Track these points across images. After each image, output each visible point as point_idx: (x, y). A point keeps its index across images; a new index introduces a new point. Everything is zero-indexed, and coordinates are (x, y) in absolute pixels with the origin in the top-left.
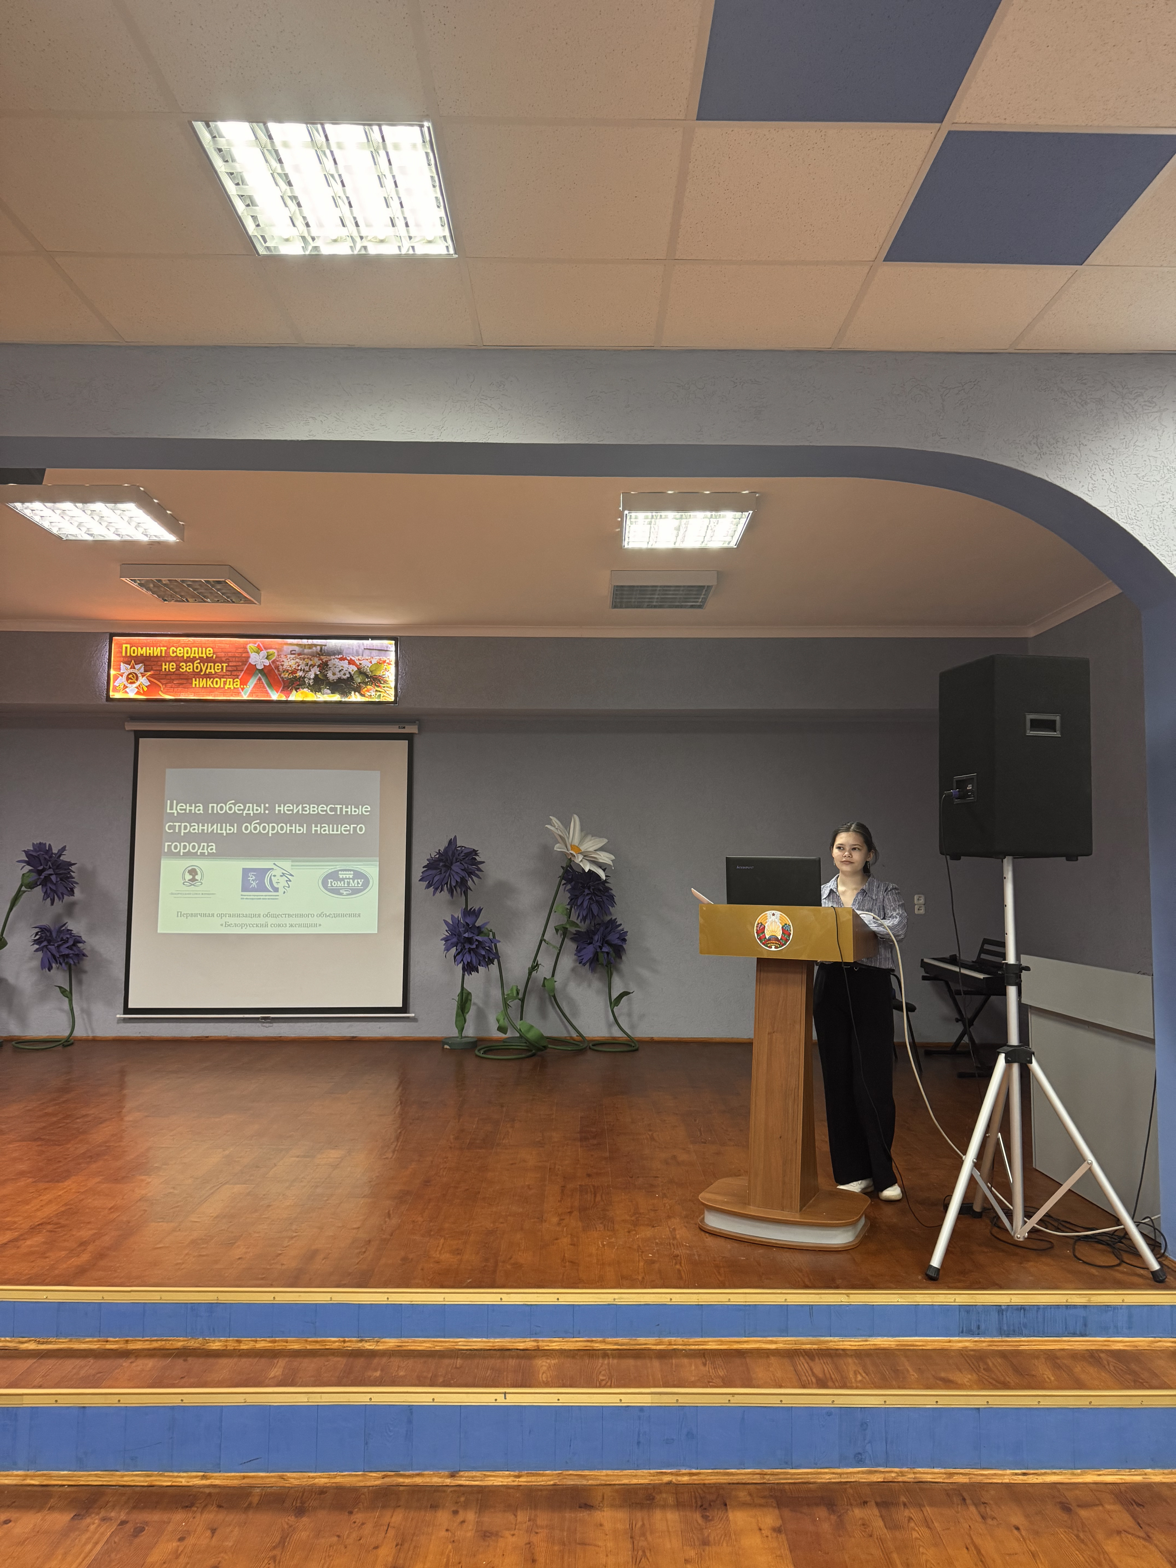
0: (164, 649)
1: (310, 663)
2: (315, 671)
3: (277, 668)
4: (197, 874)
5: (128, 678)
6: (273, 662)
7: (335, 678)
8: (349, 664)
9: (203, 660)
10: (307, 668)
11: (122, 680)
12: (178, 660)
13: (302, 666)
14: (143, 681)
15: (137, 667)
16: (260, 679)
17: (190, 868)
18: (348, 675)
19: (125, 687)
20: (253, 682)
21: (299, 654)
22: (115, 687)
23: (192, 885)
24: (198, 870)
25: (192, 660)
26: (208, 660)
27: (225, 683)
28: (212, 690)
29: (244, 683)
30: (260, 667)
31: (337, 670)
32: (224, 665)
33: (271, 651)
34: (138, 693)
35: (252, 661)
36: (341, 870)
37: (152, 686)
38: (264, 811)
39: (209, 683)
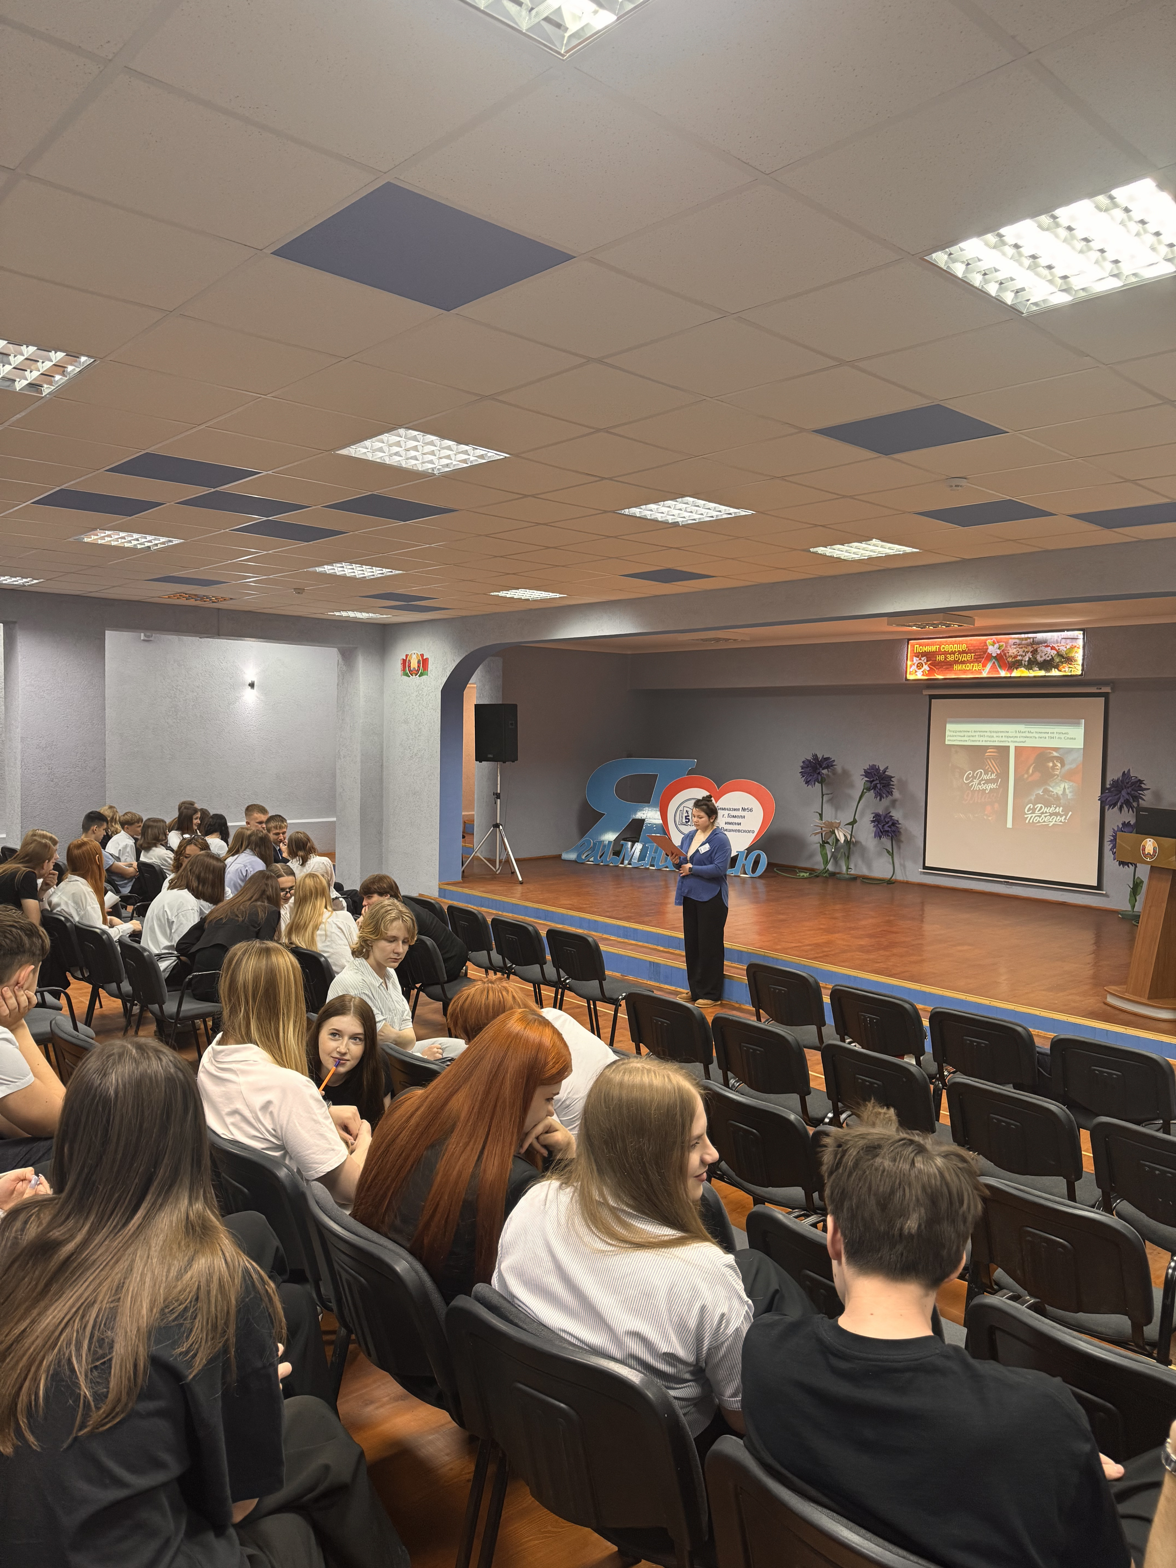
0: (938, 646)
1: (1026, 650)
2: (1029, 655)
3: (1005, 654)
5: (917, 666)
6: (1003, 651)
7: (1042, 659)
8: (1052, 649)
9: (960, 653)
10: (1024, 654)
11: (914, 667)
12: (945, 653)
13: (1021, 653)
14: (926, 667)
15: (923, 659)
16: (994, 663)
18: (1050, 657)
19: (916, 672)
20: (989, 665)
21: (1019, 645)
22: (910, 672)
25: (953, 653)
26: (964, 652)
27: (973, 666)
28: (965, 672)
29: (984, 666)
30: (994, 655)
31: (1043, 654)
32: (973, 655)
33: (1001, 644)
34: (923, 675)
35: (989, 651)
37: (931, 671)
39: (964, 666)
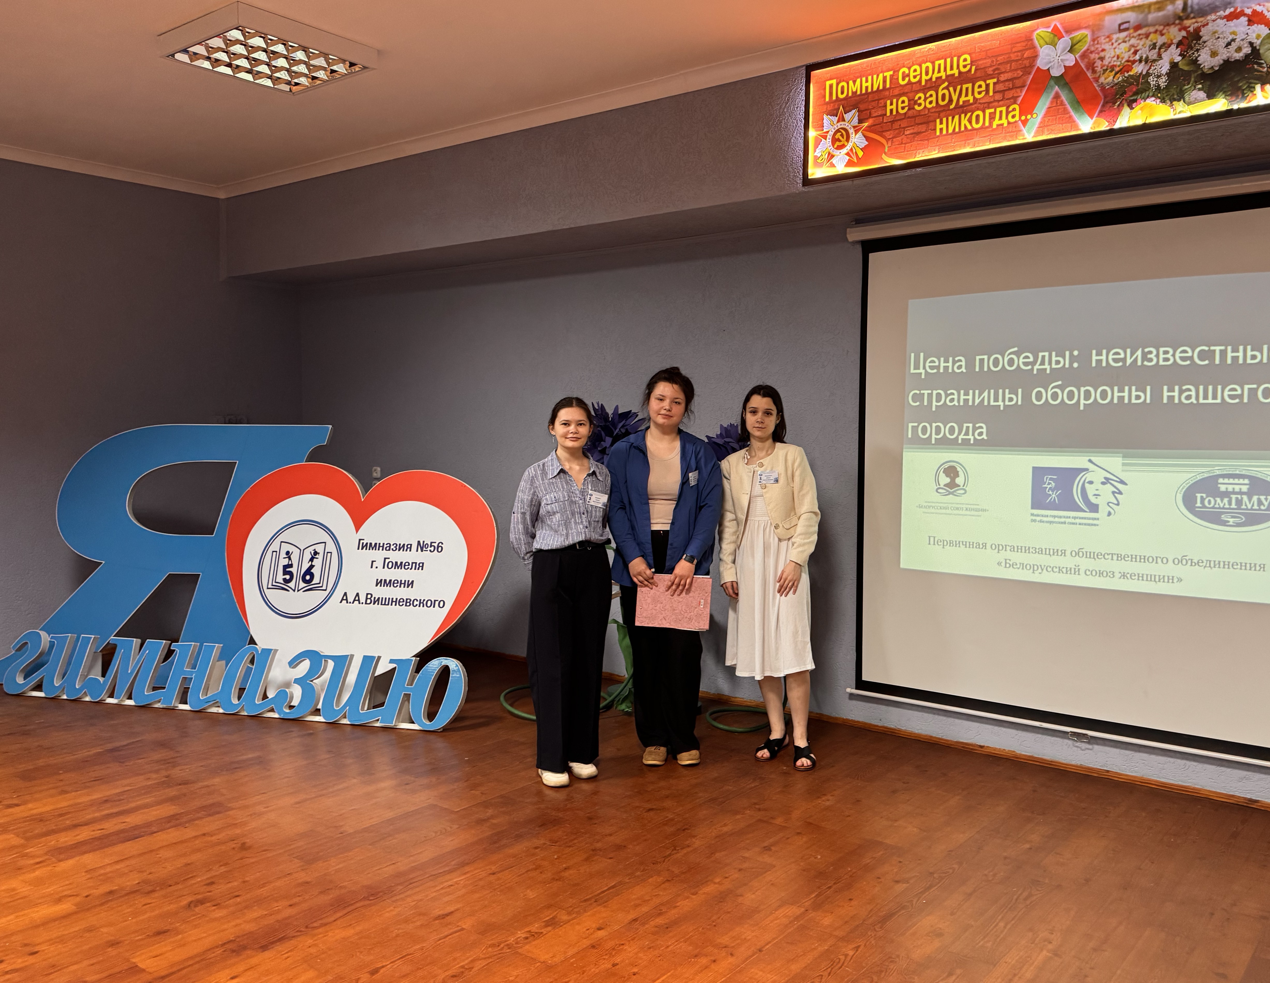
0: (888, 74)
1: (1161, 40)
2: (1173, 54)
3: (1091, 66)
4: (958, 476)
5: (834, 140)
6: (1084, 56)
7: (1216, 62)
8: (1251, 22)
9: (953, 81)
10: (1153, 55)
11: (827, 143)
12: (912, 89)
13: (1144, 52)
14: (857, 140)
15: (847, 116)
16: (1057, 97)
17: (946, 466)
19: (831, 156)
20: (1043, 105)
21: (1138, 27)
22: (816, 158)
23: (950, 493)
24: (959, 469)
25: (933, 85)
26: (964, 78)
27: (992, 117)
28: (967, 134)
29: (1027, 109)
30: (1056, 72)
31: (1222, 43)
32: (991, 82)
33: (1078, 34)
34: (850, 164)
35: (1041, 63)
36: (1224, 476)
37: (872, 147)
38: (1071, 363)
39: (965, 122)
